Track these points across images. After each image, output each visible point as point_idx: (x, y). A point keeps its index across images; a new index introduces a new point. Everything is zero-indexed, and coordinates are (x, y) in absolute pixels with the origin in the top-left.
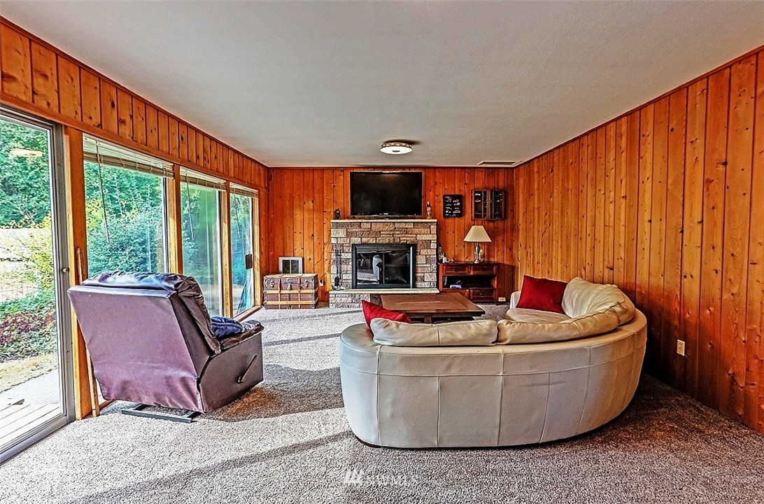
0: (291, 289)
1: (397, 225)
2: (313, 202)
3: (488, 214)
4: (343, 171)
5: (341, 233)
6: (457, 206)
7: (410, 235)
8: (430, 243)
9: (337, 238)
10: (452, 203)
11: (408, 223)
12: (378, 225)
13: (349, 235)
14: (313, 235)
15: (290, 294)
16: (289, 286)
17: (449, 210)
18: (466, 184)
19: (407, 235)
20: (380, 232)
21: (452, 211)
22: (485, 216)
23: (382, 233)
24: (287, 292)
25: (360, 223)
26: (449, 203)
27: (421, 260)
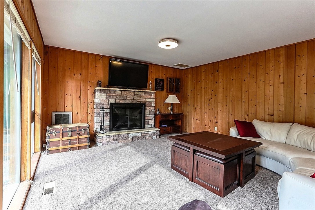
0: (71, 136)
1: (136, 93)
2: (80, 74)
3: (174, 90)
4: (102, 58)
5: (103, 96)
6: (161, 85)
7: (142, 99)
8: (152, 103)
9: (100, 99)
10: (159, 83)
11: (140, 92)
12: (125, 93)
13: (108, 97)
14: (80, 97)
15: (70, 140)
16: (70, 134)
17: (158, 87)
18: (164, 74)
19: (141, 99)
20: (126, 96)
21: (159, 87)
22: (173, 90)
23: (127, 97)
24: (69, 138)
25: (115, 90)
26: (158, 83)
27: (147, 112)
